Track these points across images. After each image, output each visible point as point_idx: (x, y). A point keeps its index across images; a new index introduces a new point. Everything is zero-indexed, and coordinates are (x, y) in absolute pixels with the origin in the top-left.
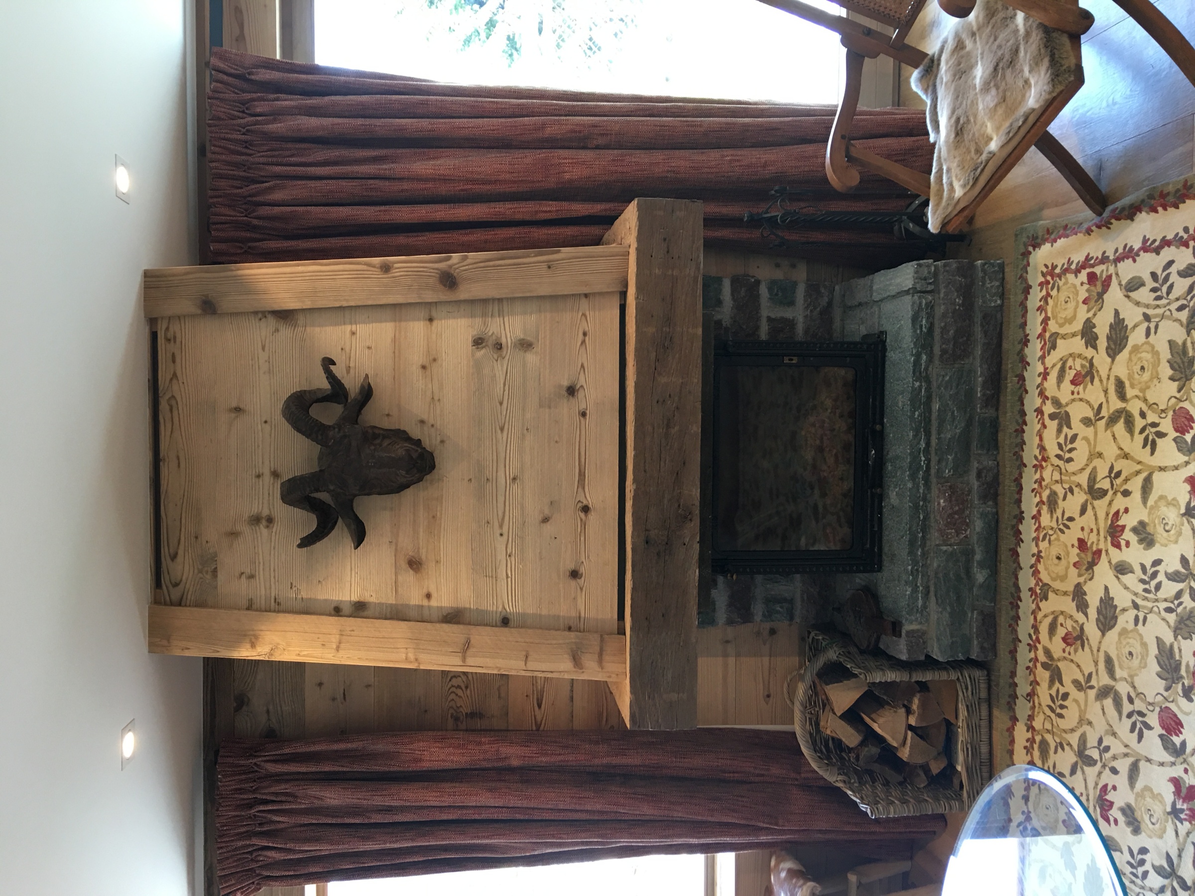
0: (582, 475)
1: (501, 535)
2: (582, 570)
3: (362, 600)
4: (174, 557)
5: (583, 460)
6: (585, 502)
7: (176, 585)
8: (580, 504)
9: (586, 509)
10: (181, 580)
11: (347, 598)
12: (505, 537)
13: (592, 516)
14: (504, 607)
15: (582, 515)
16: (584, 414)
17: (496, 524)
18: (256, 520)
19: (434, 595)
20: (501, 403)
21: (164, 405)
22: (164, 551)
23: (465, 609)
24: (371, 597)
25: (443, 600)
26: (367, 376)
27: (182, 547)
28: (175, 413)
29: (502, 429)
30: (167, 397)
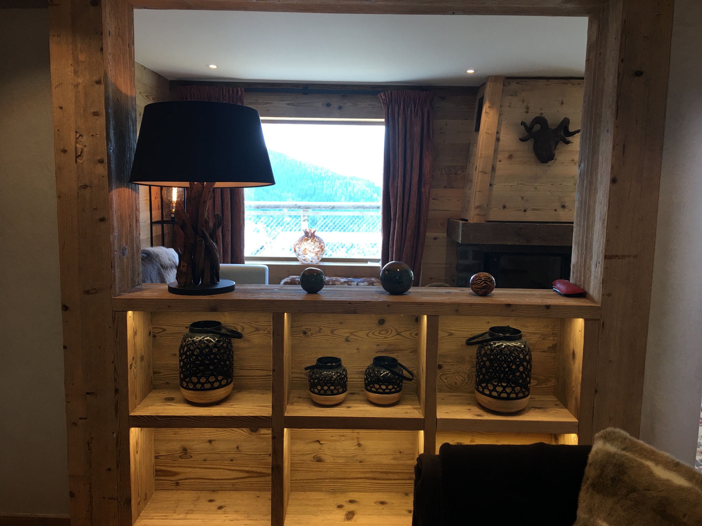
0: (536, 210)
1: (518, 184)
2: (506, 209)
3: (500, 140)
4: (517, 83)
5: (541, 210)
6: (527, 211)
7: (509, 84)
8: (527, 209)
9: (525, 211)
10: (510, 85)
11: (501, 136)
12: (518, 185)
13: (523, 213)
14: (495, 184)
15: (523, 210)
16: (556, 210)
17: (521, 183)
18: (528, 108)
19: (500, 163)
20: (560, 184)
21: (565, 81)
22: (520, 80)
23: (495, 172)
24: (501, 143)
25: (499, 166)
26: (573, 143)
27: (520, 85)
28: (562, 84)
29: (552, 185)
30: (567, 82)
